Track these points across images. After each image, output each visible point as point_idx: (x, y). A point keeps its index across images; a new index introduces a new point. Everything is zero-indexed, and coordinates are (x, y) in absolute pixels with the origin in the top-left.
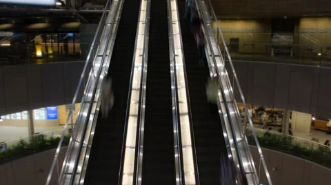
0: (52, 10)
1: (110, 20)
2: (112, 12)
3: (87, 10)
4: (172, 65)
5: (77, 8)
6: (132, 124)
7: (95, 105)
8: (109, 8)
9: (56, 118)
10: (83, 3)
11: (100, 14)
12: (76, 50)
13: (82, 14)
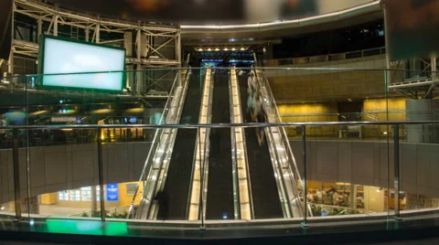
0: (119, 95)
1: (174, 104)
2: (176, 97)
3: (152, 96)
4: (233, 150)
5: (142, 94)
6: (196, 186)
7: (163, 171)
8: (173, 94)
9: (116, 199)
10: (148, 90)
11: (165, 100)
12: (139, 135)
13: (147, 99)
